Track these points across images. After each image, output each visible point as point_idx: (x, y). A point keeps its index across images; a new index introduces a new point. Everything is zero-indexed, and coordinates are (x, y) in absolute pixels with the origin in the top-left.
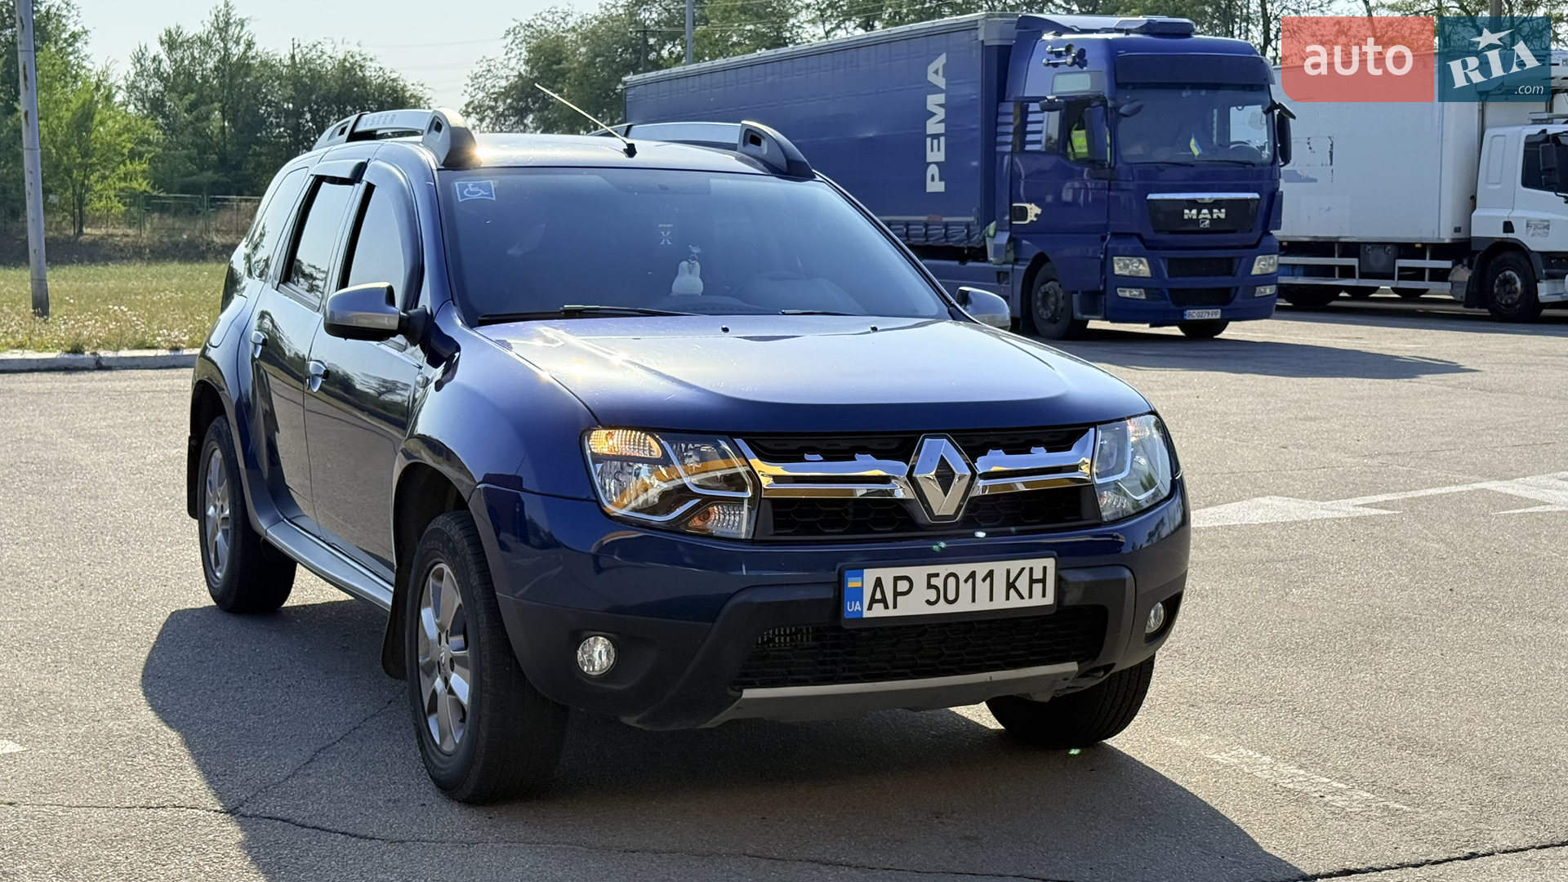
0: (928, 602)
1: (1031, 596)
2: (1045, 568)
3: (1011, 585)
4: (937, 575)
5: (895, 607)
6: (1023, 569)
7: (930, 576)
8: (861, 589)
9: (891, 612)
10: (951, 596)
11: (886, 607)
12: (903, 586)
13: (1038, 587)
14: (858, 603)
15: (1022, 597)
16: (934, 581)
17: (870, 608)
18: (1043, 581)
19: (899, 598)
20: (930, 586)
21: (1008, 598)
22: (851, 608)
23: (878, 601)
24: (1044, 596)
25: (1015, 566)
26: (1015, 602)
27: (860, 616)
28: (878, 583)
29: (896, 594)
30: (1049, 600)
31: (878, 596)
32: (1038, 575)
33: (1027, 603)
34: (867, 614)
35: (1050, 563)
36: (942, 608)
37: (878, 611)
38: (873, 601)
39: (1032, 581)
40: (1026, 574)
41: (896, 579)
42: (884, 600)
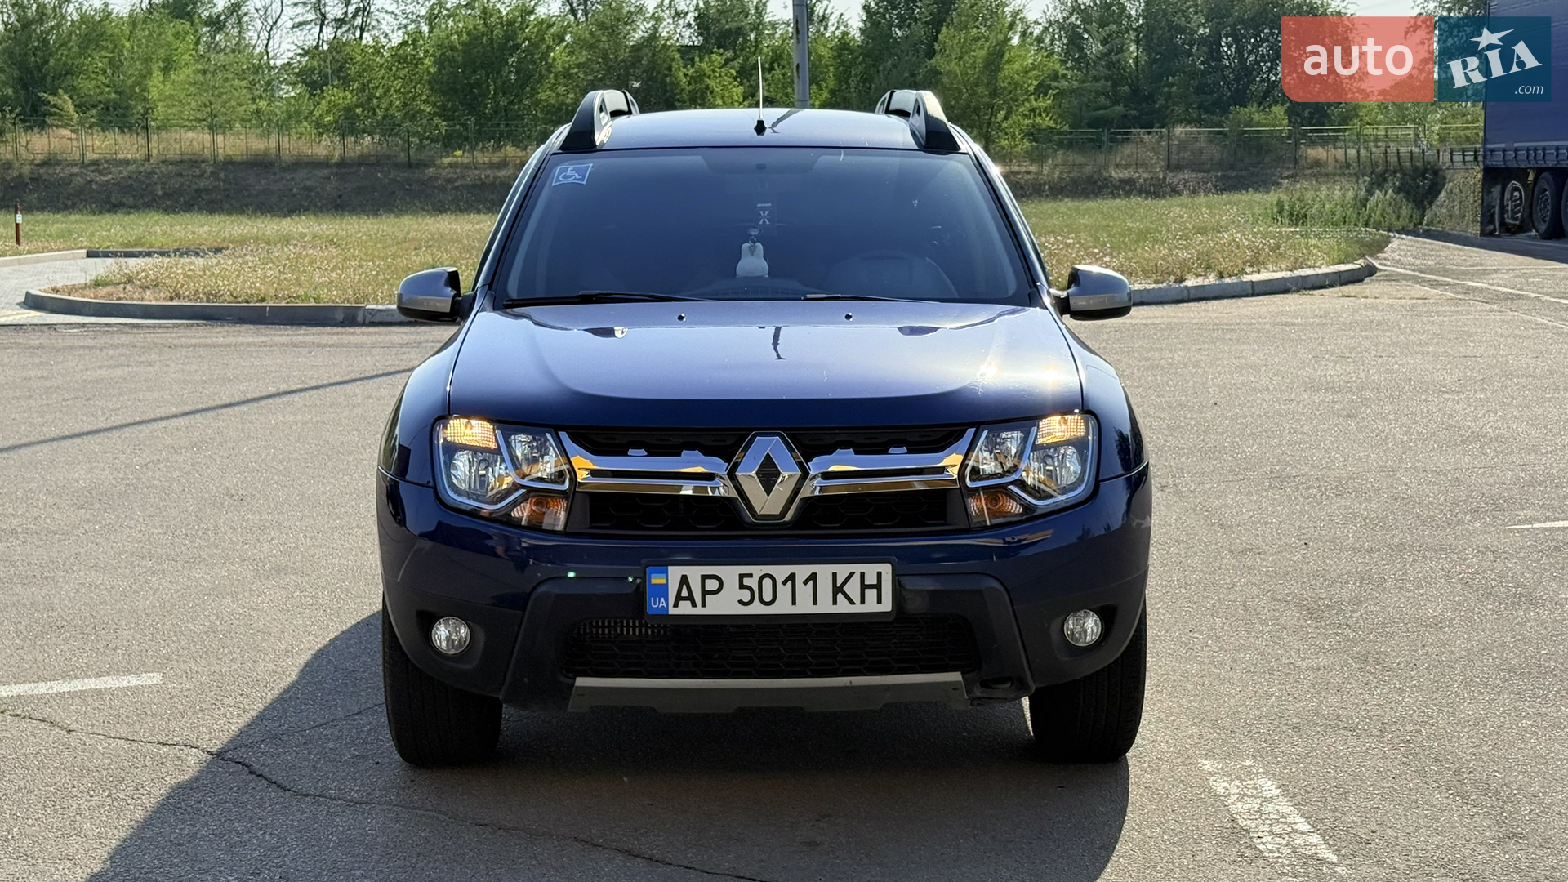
0: (741, 602)
1: (863, 601)
2: (879, 574)
3: (838, 590)
4: (750, 576)
5: (704, 605)
6: (852, 574)
7: (742, 576)
8: (665, 587)
9: (699, 611)
10: (767, 597)
11: (694, 605)
12: (712, 585)
13: (871, 594)
14: (663, 600)
15: (852, 602)
16: (746, 581)
17: (676, 605)
18: (878, 587)
19: (707, 597)
20: (742, 586)
21: (835, 602)
22: (655, 604)
23: (685, 599)
24: (879, 601)
25: (843, 570)
26: (843, 607)
27: (665, 613)
28: (684, 580)
29: (704, 593)
30: (887, 606)
31: (685, 593)
32: (871, 580)
33: (858, 608)
34: (672, 611)
35: (886, 569)
36: (757, 609)
37: (685, 608)
38: (679, 598)
39: (864, 587)
40: (856, 579)
41: (704, 578)
42: (691, 598)
